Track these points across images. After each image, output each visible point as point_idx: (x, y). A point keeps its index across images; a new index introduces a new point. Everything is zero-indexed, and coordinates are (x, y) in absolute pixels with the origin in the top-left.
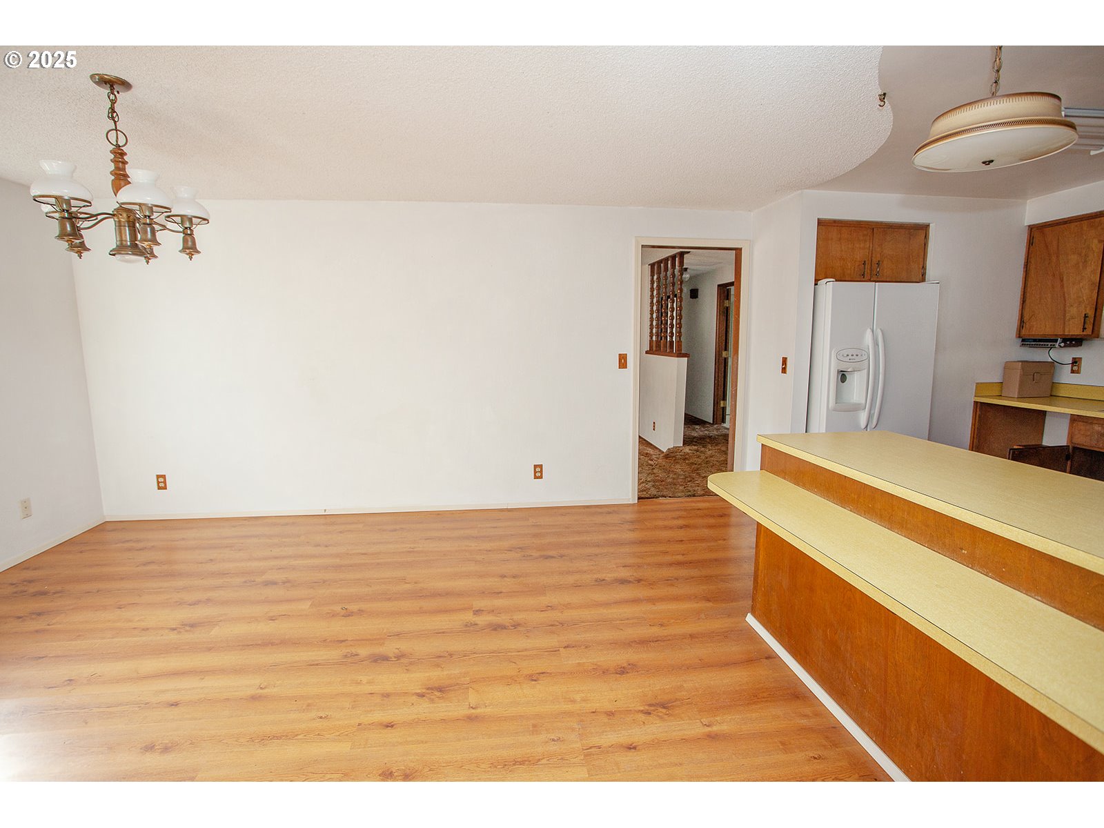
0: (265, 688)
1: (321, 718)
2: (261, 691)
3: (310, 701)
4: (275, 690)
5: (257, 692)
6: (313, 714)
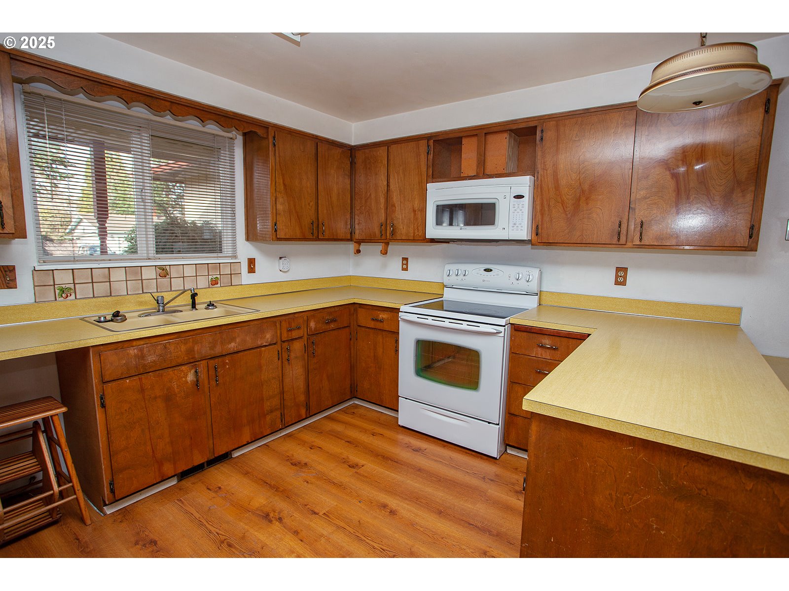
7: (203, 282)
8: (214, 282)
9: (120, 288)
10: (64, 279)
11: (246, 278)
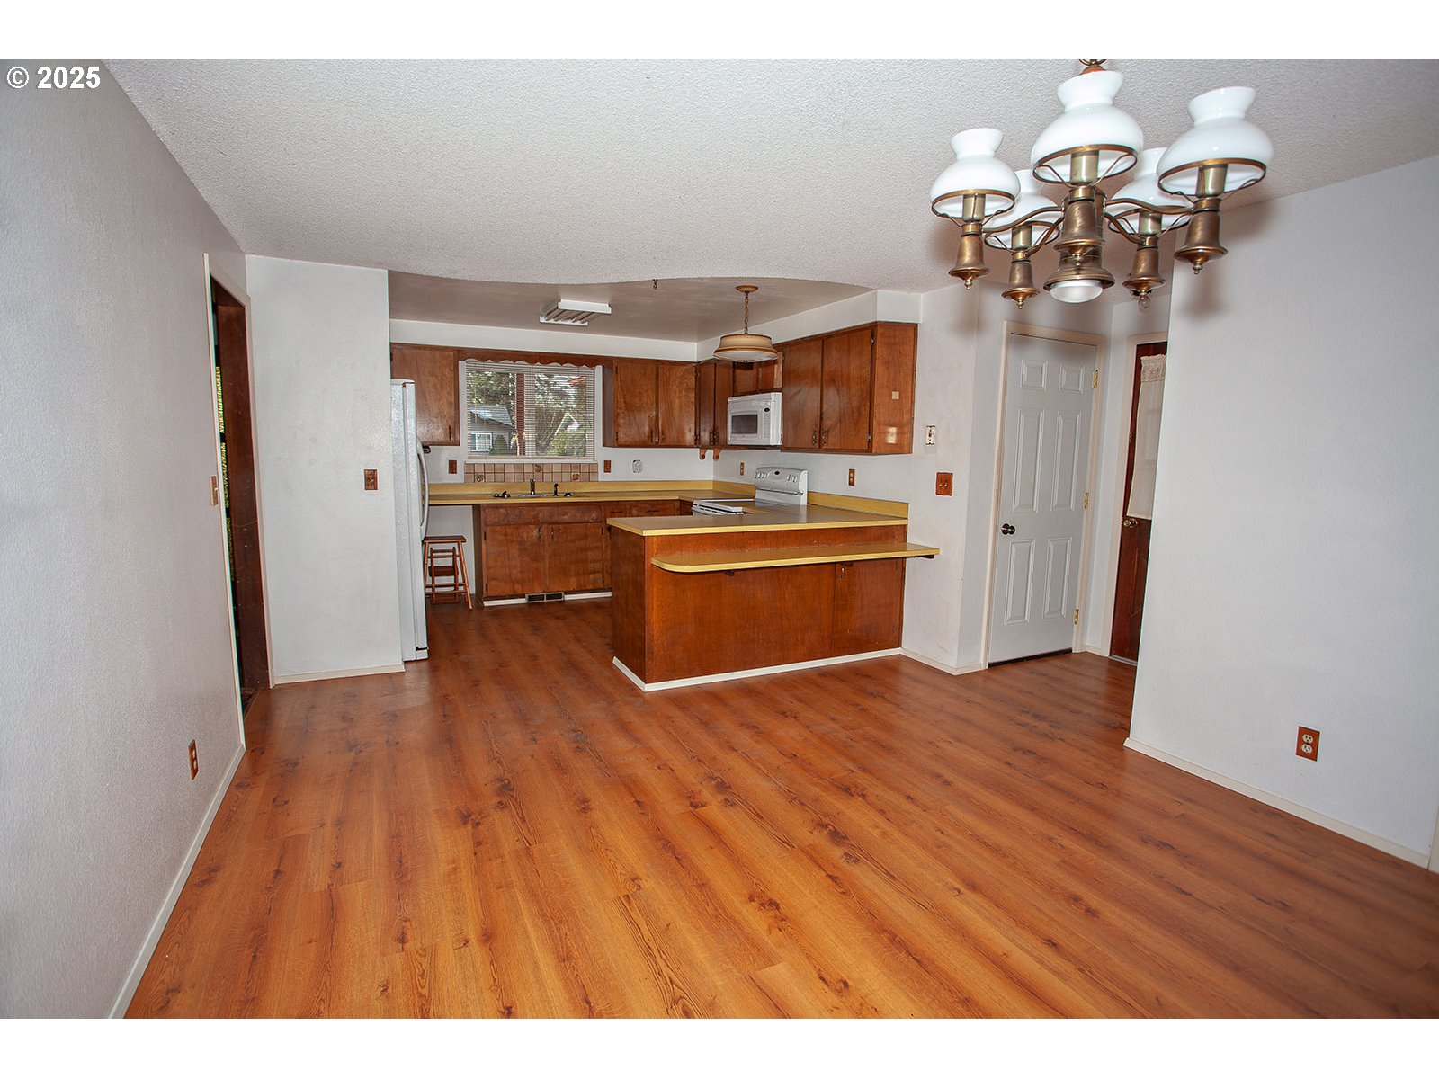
0: (955, 889)
1: (942, 833)
2: (962, 889)
3: (935, 849)
4: (949, 880)
5: (966, 891)
6: (945, 839)
7: (567, 477)
8: (575, 478)
9: (510, 478)
10: (480, 470)
11: (602, 476)
